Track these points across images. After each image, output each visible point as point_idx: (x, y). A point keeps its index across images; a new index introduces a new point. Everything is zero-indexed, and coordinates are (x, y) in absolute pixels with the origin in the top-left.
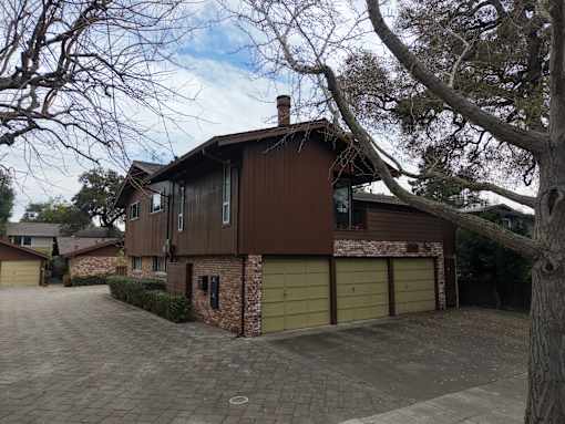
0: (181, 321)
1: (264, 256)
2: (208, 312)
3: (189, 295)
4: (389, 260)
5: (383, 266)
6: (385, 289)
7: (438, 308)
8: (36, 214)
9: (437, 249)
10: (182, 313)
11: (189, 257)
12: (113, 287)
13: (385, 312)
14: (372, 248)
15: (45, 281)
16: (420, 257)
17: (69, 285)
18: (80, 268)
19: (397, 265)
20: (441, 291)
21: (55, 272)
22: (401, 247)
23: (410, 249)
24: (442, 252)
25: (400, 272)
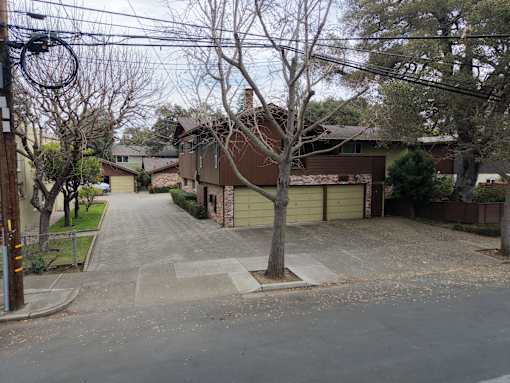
0: (200, 218)
1: (235, 187)
2: (213, 214)
3: (206, 205)
4: (325, 187)
5: (320, 190)
6: (321, 204)
7: (364, 217)
8: (131, 136)
9: (367, 178)
10: (201, 214)
11: (207, 183)
12: (174, 196)
13: (319, 217)
14: (310, 179)
15: (138, 189)
16: (350, 184)
17: (152, 192)
18: (158, 181)
19: (329, 190)
20: (367, 206)
21: (143, 183)
22: (333, 178)
23: (341, 179)
24: (370, 180)
25: (332, 194)
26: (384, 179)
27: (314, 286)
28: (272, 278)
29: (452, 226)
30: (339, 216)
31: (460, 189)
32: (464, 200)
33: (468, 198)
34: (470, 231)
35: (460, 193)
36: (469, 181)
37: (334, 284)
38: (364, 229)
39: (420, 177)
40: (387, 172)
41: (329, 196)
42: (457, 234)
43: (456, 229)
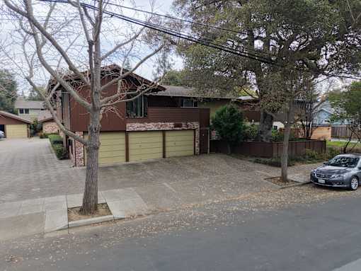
1: (84, 132)
4: (164, 131)
5: (160, 135)
7: (194, 154)
9: (196, 125)
13: (161, 155)
14: (151, 126)
15: (30, 135)
16: (183, 130)
18: (47, 129)
19: (167, 134)
20: (197, 146)
21: (35, 130)
22: (170, 125)
23: (176, 126)
24: (199, 127)
25: (169, 137)
26: (209, 125)
27: (121, 219)
28: (85, 214)
29: (254, 159)
30: (175, 154)
31: (261, 133)
32: (264, 140)
33: (267, 139)
34: (265, 163)
35: (262, 136)
36: (267, 127)
37: (140, 216)
38: (190, 164)
39: (233, 124)
40: (211, 120)
41: (168, 139)
42: (257, 165)
43: (257, 162)
